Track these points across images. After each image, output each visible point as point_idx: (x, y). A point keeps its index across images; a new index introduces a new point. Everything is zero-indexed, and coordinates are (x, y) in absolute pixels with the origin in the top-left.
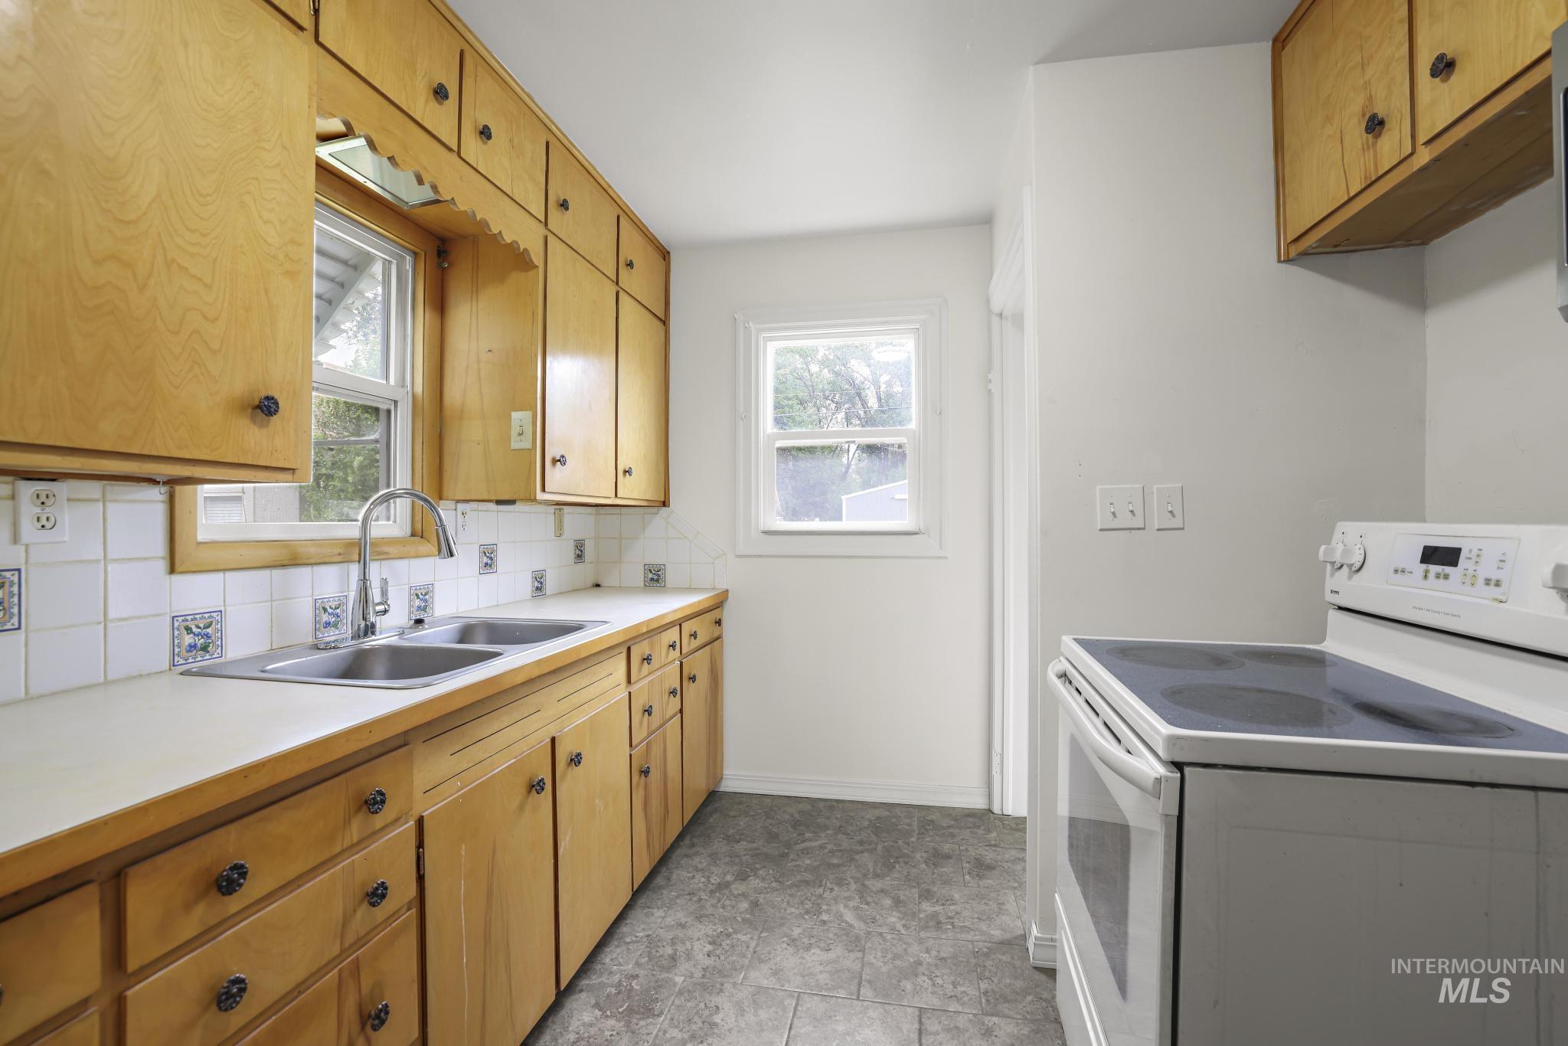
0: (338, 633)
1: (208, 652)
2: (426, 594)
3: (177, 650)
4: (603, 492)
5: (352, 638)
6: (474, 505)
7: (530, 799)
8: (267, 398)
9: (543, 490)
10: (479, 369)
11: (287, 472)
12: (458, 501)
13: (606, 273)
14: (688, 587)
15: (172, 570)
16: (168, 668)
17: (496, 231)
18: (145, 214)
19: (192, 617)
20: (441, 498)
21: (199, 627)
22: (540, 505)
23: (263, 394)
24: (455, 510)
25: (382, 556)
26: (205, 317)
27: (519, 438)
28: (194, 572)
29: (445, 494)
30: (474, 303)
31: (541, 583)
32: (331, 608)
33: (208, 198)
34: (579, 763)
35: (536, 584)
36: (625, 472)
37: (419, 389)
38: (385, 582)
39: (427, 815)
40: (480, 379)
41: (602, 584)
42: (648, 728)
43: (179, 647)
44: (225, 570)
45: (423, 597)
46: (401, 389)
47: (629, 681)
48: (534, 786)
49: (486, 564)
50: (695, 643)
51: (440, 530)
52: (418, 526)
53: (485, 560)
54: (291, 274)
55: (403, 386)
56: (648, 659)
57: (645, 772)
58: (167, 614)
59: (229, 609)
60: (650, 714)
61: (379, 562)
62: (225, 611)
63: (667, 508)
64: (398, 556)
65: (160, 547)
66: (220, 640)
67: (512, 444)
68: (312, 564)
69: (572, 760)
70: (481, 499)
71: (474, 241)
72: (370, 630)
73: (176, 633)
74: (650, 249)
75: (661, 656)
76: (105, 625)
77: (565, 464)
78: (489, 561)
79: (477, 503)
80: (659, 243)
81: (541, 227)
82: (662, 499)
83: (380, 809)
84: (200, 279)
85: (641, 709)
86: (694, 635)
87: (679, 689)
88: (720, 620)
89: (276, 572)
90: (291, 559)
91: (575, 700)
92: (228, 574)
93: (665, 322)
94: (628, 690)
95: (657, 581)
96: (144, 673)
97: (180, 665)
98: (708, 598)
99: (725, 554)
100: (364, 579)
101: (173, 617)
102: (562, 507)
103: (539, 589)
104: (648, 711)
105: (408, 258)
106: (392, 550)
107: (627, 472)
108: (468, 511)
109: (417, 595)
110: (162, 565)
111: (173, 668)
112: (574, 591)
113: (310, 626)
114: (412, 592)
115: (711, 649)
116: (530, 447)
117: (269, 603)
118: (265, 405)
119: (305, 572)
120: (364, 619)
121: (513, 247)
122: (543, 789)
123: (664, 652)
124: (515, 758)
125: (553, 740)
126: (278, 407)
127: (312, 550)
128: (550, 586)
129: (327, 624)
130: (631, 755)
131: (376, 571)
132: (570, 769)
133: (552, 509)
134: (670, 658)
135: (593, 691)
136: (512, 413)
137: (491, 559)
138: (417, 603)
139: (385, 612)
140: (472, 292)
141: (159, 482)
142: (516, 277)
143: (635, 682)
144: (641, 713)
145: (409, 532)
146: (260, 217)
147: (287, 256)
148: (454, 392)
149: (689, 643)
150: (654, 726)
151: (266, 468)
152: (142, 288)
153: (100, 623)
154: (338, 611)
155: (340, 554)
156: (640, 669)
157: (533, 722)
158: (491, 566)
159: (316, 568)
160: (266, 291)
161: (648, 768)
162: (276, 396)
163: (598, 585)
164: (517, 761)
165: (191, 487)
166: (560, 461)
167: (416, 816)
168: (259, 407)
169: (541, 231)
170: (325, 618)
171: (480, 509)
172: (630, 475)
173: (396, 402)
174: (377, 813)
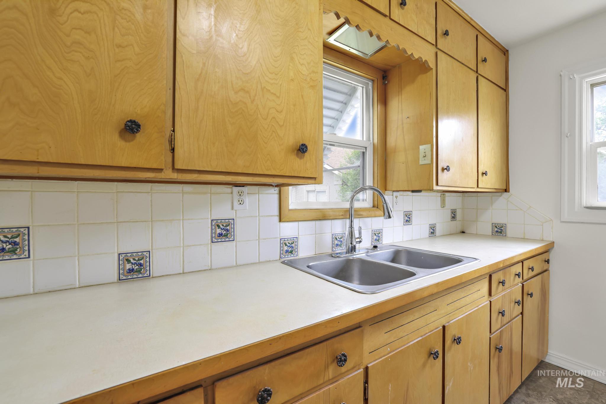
0: (341, 249)
1: (292, 254)
2: (379, 234)
3: (282, 252)
4: (470, 185)
5: (346, 253)
6: (401, 193)
7: (430, 361)
8: (303, 145)
9: (437, 184)
10: (403, 128)
11: (313, 179)
12: (394, 191)
13: (470, 67)
14: (523, 237)
15: (280, 221)
16: (279, 259)
17: (409, 53)
18: (254, 69)
19: (287, 239)
20: (386, 190)
21: (289, 244)
22: (434, 193)
23: (301, 143)
24: (393, 195)
25: (360, 216)
26: (277, 111)
27: (424, 159)
28: (288, 221)
29: (388, 188)
30: (400, 97)
31: (434, 230)
32: (339, 238)
33: (278, 58)
34: (460, 343)
35: (431, 230)
36: (483, 174)
37: (376, 141)
38: (360, 228)
39: (370, 366)
40: (403, 132)
41: (466, 232)
42: (501, 322)
43: (283, 251)
44: (298, 221)
45: (377, 235)
46: (369, 142)
47: (490, 294)
48: (432, 354)
49: (407, 220)
50: (531, 274)
51: (385, 205)
52: (376, 203)
53: (406, 218)
54: (313, 87)
55: (369, 140)
56: (503, 283)
57: (500, 350)
58: (278, 238)
59: (300, 237)
60: (503, 315)
61: (359, 219)
62: (299, 237)
63: (508, 193)
64: (367, 216)
65: (276, 212)
66: (297, 249)
67: (420, 162)
68: (331, 219)
69: (455, 340)
70: (404, 190)
71: (399, 67)
72: (353, 249)
73: (282, 245)
74: (496, 51)
75: (510, 280)
76: (259, 241)
77: (449, 170)
78: (408, 219)
79: (403, 192)
80: (502, 46)
81: (434, 47)
82: (505, 188)
83: (344, 365)
84: (275, 94)
85: (497, 311)
86: (532, 269)
87: (521, 301)
88: (548, 260)
89: (318, 222)
90: (323, 217)
91: (457, 304)
92: (300, 223)
93: (505, 90)
94: (489, 300)
95: (501, 232)
96: (271, 260)
97: (283, 258)
98: (541, 247)
99: (552, 220)
100: (351, 227)
101: (281, 239)
102: (444, 193)
103: (433, 232)
104: (502, 313)
105: (370, 83)
106: (364, 213)
107: (484, 174)
108: (398, 196)
109: (375, 234)
110: (277, 219)
111: (280, 259)
112: (450, 234)
113: (330, 246)
114: (373, 232)
115: (542, 277)
116: (430, 162)
117: (315, 235)
118: (301, 148)
119: (328, 223)
120: (351, 244)
121: (419, 60)
122: (437, 357)
123: (512, 278)
124: (421, 336)
125: (444, 327)
126: (307, 149)
127: (331, 213)
128: (438, 232)
129: (337, 245)
130: (490, 338)
131: (357, 223)
132: (453, 345)
133: (439, 194)
134: (516, 282)
135: (468, 300)
136: (420, 146)
137: (409, 218)
138: (375, 237)
139: (360, 242)
140: (399, 92)
141: (274, 186)
142: (421, 78)
143: (494, 296)
144: (497, 313)
145: (372, 205)
146: (299, 63)
147: (311, 79)
148: (391, 141)
149: (528, 273)
150: (505, 322)
151: (304, 178)
152: (252, 102)
153: (257, 240)
154: (342, 239)
155: (342, 215)
156: (497, 288)
157: (433, 317)
158: (409, 221)
159: (333, 221)
160: (302, 96)
161: (501, 347)
162: (307, 144)
163: (463, 232)
164: (422, 339)
165: (287, 187)
166: (447, 169)
167: (363, 366)
168: (299, 150)
169: (433, 49)
170: (336, 242)
171: (404, 194)
172: (486, 175)
173: (366, 148)
174: (342, 366)
